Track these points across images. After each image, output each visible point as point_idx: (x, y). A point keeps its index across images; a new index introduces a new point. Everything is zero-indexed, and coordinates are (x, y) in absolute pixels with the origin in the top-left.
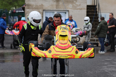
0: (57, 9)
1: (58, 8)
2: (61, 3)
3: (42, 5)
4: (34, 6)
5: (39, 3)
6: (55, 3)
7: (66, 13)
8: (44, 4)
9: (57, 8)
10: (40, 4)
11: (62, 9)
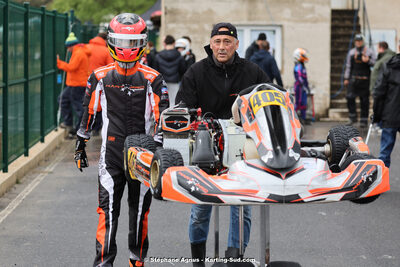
0: (252, 23)
1: (255, 19)
2: (260, 6)
3: (210, 12)
4: (189, 16)
5: (203, 7)
6: (245, 7)
7: (274, 32)
8: (214, 9)
9: (250, 19)
10: (205, 9)
11: (265, 23)
